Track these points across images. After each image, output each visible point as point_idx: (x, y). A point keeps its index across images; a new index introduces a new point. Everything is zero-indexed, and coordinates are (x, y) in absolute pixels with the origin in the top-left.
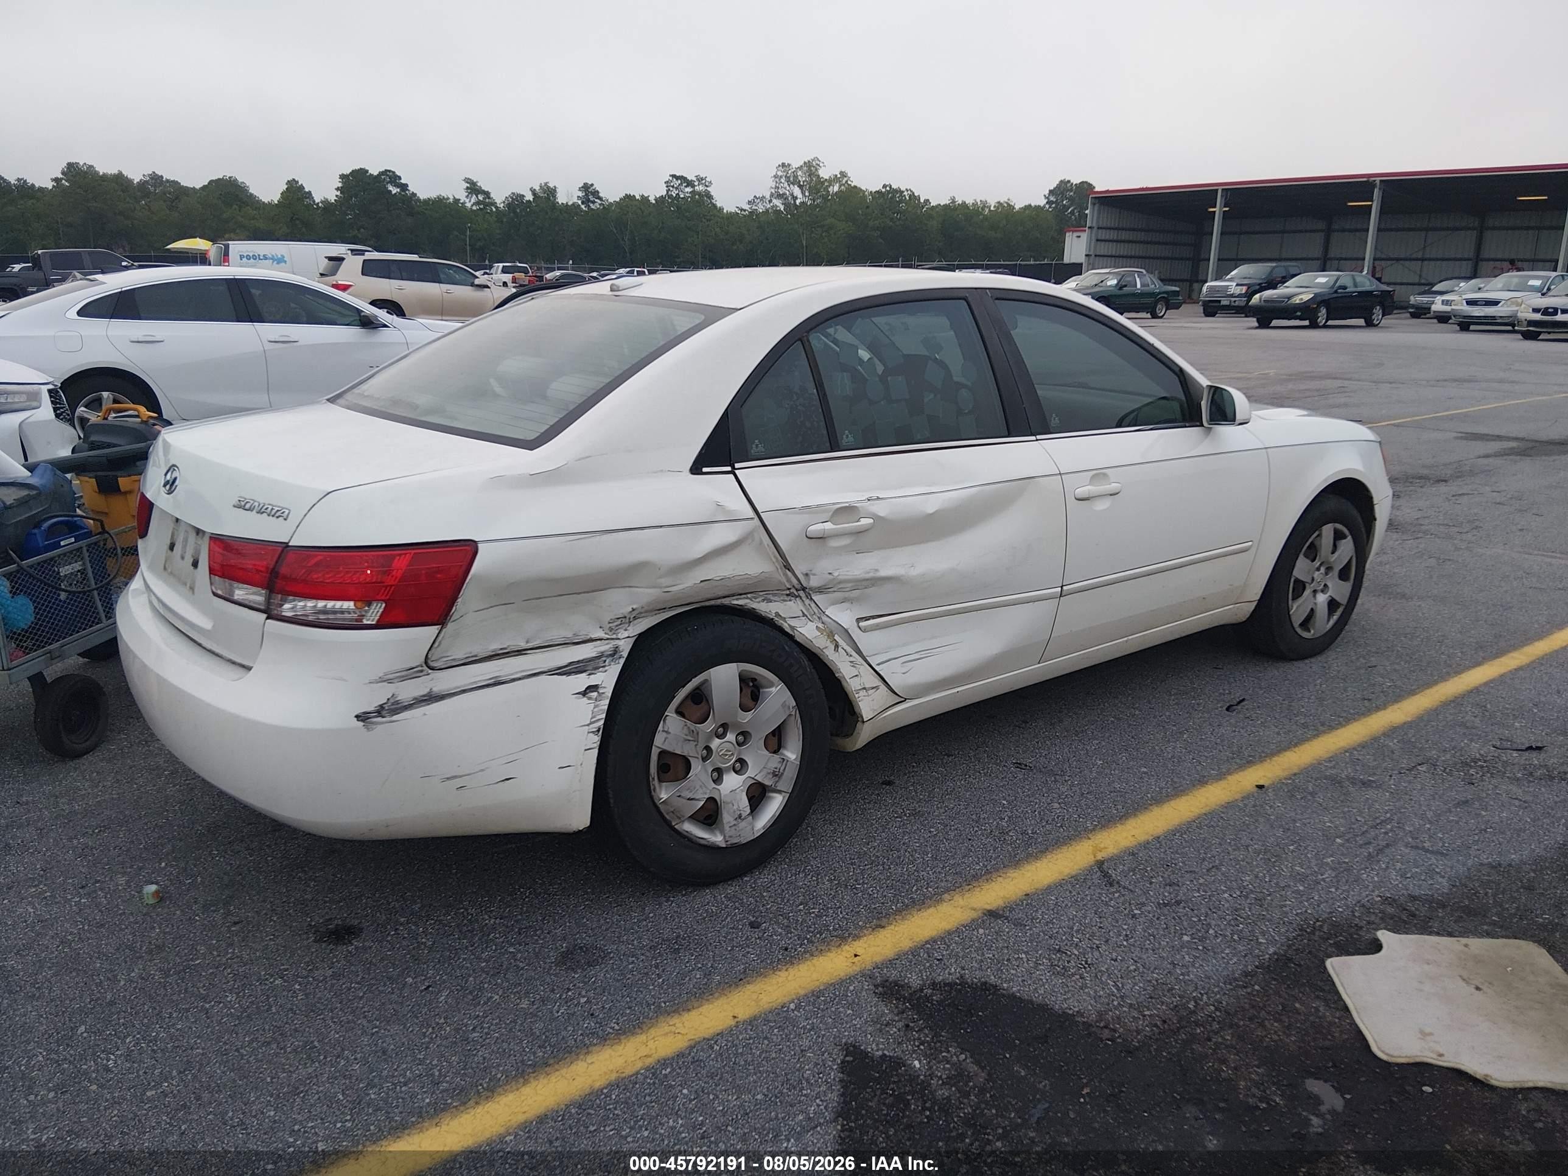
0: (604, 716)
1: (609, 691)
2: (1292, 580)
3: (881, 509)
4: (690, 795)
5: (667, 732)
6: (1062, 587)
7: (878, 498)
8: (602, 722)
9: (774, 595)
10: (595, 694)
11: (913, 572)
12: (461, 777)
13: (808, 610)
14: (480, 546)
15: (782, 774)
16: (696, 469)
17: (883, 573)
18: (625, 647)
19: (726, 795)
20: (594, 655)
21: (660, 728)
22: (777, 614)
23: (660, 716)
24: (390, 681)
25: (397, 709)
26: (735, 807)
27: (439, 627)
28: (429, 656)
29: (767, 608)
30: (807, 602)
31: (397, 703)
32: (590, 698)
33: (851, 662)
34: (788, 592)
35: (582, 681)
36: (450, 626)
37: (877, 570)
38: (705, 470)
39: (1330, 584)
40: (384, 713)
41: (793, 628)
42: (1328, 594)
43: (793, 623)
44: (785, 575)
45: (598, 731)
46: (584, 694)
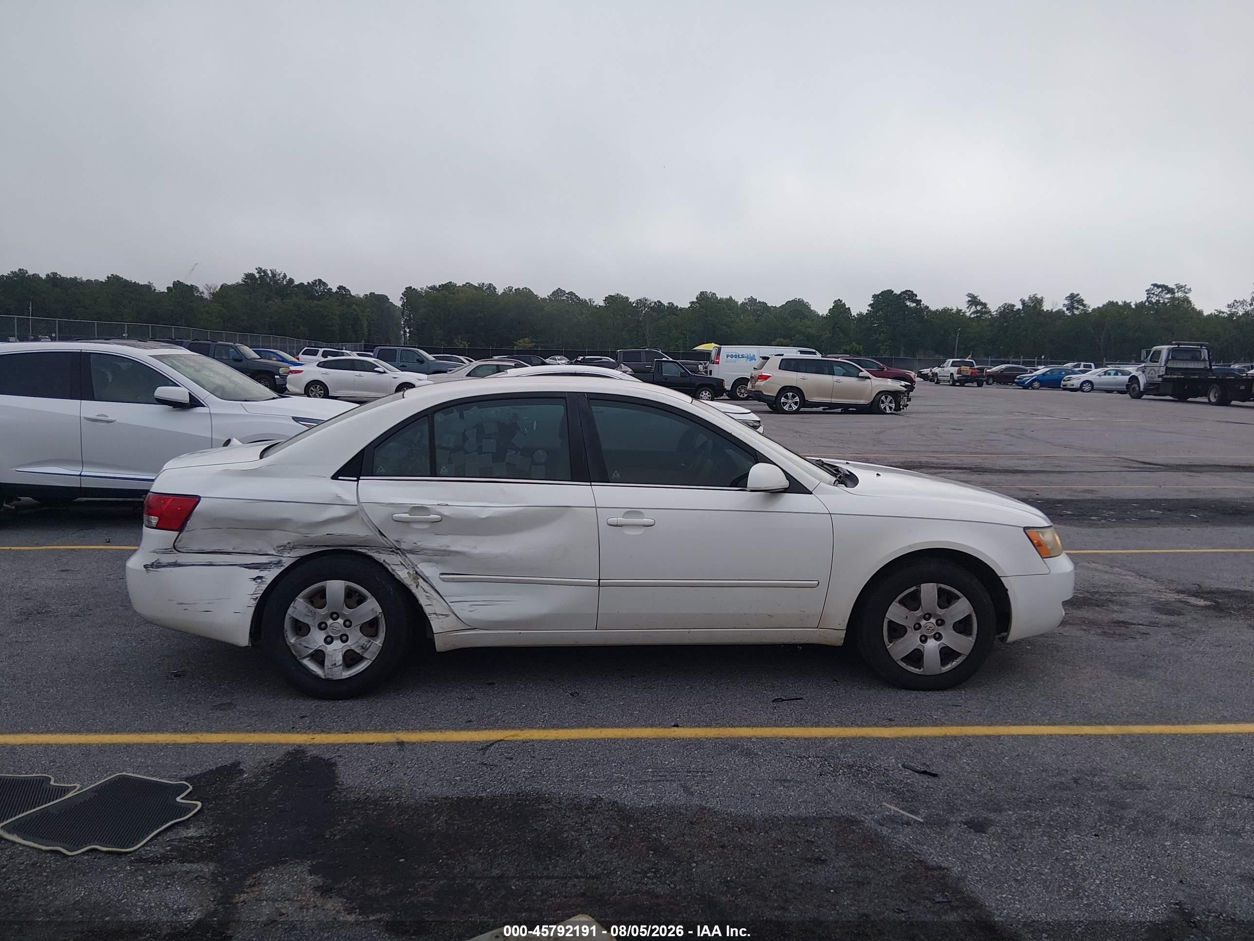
0: (262, 592)
1: (269, 581)
2: (886, 621)
3: (446, 511)
4: (306, 645)
5: (295, 608)
6: (599, 580)
7: (447, 505)
8: (260, 595)
9: (383, 550)
10: (259, 581)
11: (475, 551)
12: (186, 604)
13: (405, 561)
14: (202, 499)
15: (368, 649)
16: (335, 477)
17: (452, 549)
18: (288, 559)
19: (329, 651)
20: (267, 562)
21: (292, 605)
22: (384, 561)
23: (293, 599)
24: (157, 553)
25: (158, 566)
26: (333, 659)
27: (178, 532)
28: (175, 544)
29: (381, 557)
30: (404, 557)
31: (159, 563)
32: (256, 582)
33: (427, 596)
34: (391, 550)
35: (256, 573)
36: (184, 534)
37: (448, 546)
38: (340, 478)
39: (943, 634)
40: (154, 566)
41: (394, 570)
42: (941, 641)
43: (394, 567)
44: (383, 539)
45: (256, 599)
46: (254, 579)
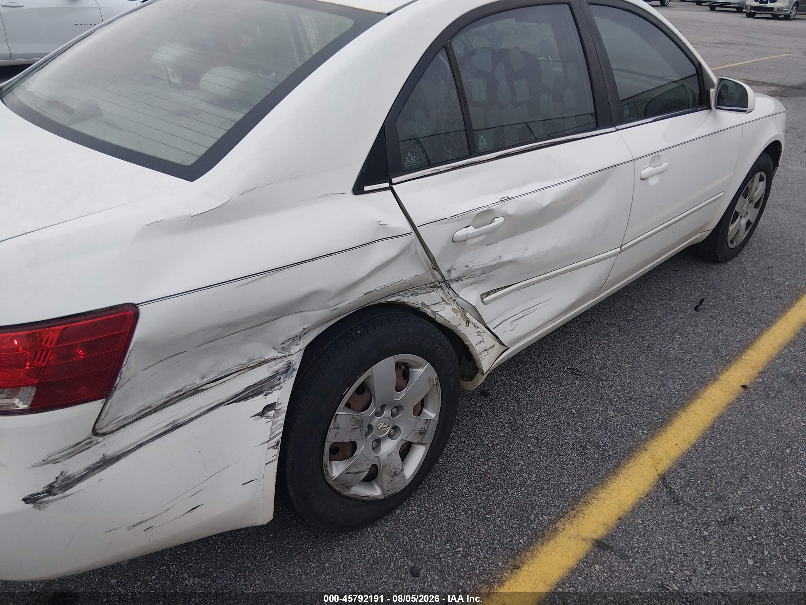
0: (281, 430)
1: (284, 406)
2: (734, 212)
3: (510, 208)
4: (357, 470)
5: (338, 428)
6: (621, 247)
7: (509, 198)
8: (280, 435)
9: (422, 289)
10: (272, 413)
11: (527, 254)
12: (147, 521)
13: (446, 296)
15: (426, 431)
16: (358, 189)
17: (505, 259)
18: (296, 359)
19: (384, 460)
20: (269, 375)
21: (332, 426)
22: (423, 304)
23: (331, 415)
24: (55, 461)
25: (68, 484)
26: (391, 468)
27: (103, 400)
28: (97, 427)
29: (412, 300)
30: (447, 290)
31: (68, 478)
32: (268, 417)
33: (478, 332)
34: (432, 285)
35: (259, 402)
36: (117, 395)
37: (501, 257)
38: (367, 188)
39: (749, 212)
40: (54, 491)
41: (435, 313)
42: (747, 219)
43: (434, 308)
44: (433, 274)
45: (277, 445)
46: (262, 414)
